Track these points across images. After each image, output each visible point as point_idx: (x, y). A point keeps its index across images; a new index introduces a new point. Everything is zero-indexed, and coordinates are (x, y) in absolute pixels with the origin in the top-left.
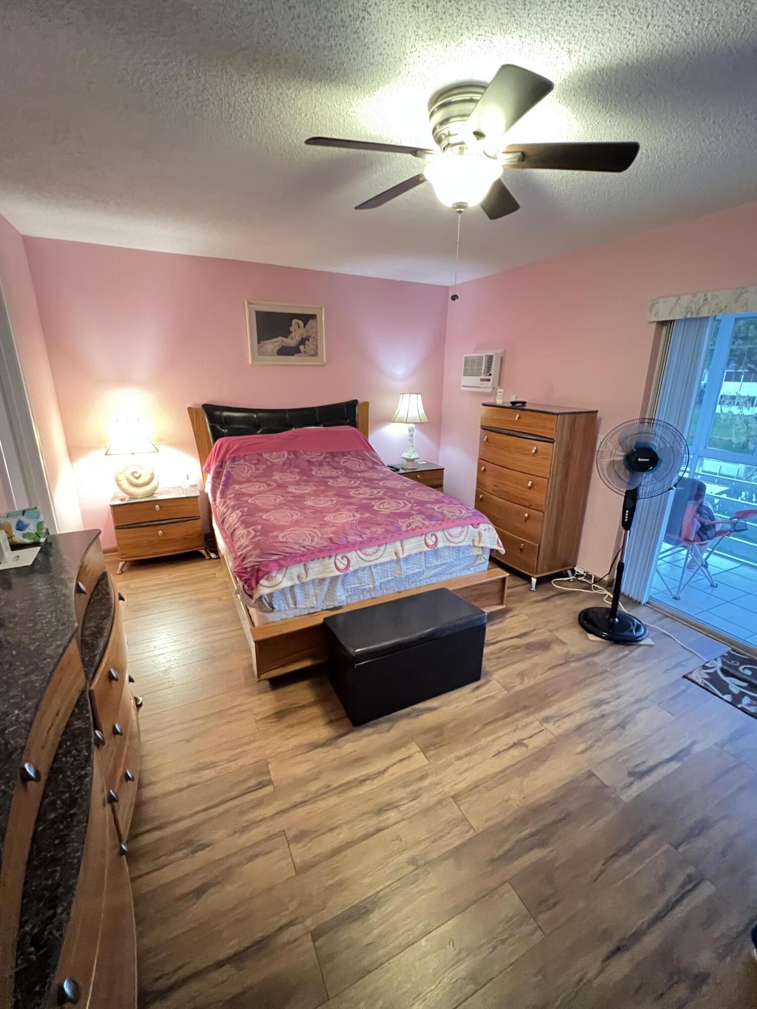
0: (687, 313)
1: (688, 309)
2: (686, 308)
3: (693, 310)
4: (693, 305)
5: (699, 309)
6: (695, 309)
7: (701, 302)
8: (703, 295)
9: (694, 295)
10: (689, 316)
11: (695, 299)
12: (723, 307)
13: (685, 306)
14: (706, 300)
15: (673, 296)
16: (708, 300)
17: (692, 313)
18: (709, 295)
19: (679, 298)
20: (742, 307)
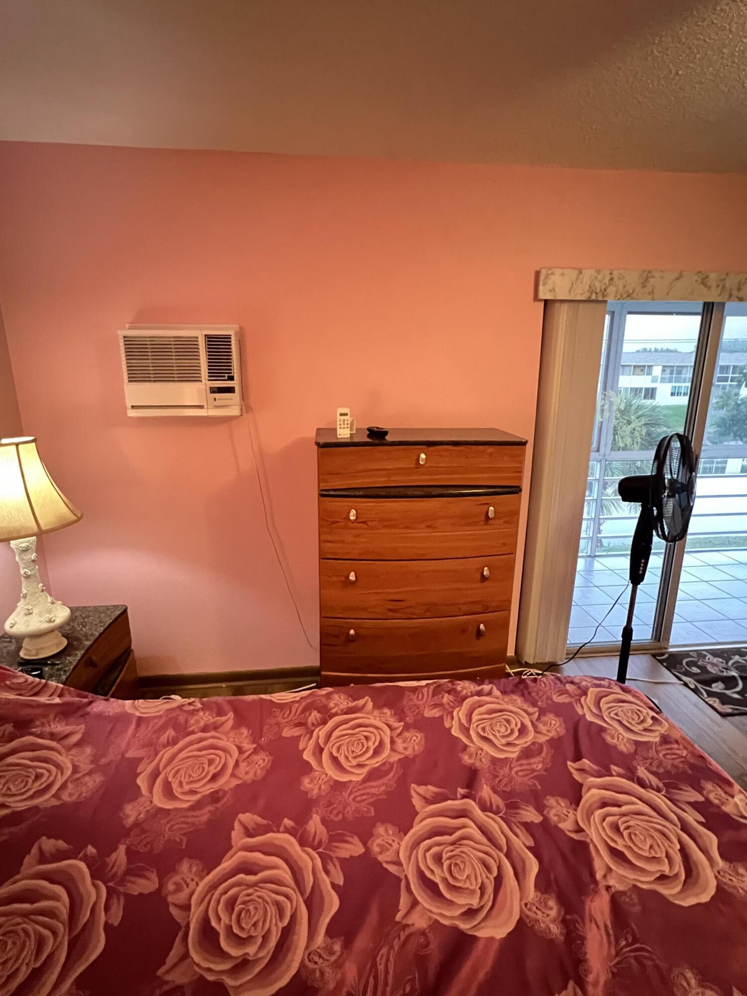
0: (591, 293)
1: (592, 290)
2: (590, 286)
3: (598, 290)
4: (597, 284)
5: (605, 289)
6: (601, 290)
7: (607, 281)
8: (608, 272)
9: (598, 271)
10: (594, 297)
11: (600, 277)
12: (631, 291)
13: (589, 284)
14: (612, 279)
15: (574, 269)
16: (615, 280)
17: (597, 294)
18: (615, 273)
19: (581, 272)
20: (649, 293)
